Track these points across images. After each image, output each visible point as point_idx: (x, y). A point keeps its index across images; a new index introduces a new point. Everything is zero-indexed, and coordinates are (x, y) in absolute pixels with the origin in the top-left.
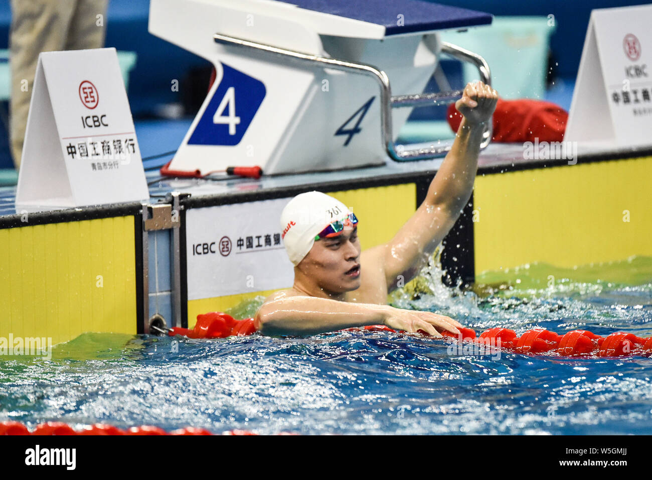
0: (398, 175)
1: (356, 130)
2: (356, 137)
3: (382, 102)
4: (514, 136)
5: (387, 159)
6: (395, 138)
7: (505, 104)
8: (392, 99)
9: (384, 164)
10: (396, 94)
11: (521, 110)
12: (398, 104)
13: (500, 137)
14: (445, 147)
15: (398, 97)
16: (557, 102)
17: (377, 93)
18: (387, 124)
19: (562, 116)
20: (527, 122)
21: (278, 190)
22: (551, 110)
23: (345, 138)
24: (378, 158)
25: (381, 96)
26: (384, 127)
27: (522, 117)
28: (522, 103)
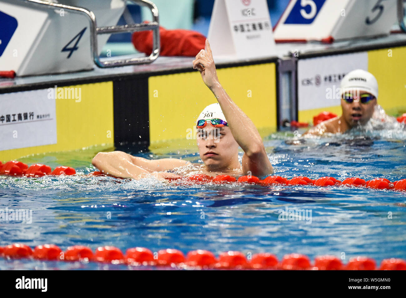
0: (102, 76)
1: (75, 48)
2: (75, 53)
3: (91, 31)
4: (174, 52)
5: (95, 66)
6: (99, 53)
7: (168, 32)
8: (97, 29)
9: (92, 70)
10: (100, 26)
11: (178, 36)
12: (101, 32)
13: (164, 53)
14: (131, 59)
15: (101, 28)
16: (199, 31)
17: (88, 25)
18: (94, 45)
19: (202, 39)
20: (181, 44)
21: (25, 85)
22: (196, 36)
23: (68, 53)
24: (89, 65)
25: (91, 28)
26: (92, 46)
27: (179, 40)
28: (178, 32)
